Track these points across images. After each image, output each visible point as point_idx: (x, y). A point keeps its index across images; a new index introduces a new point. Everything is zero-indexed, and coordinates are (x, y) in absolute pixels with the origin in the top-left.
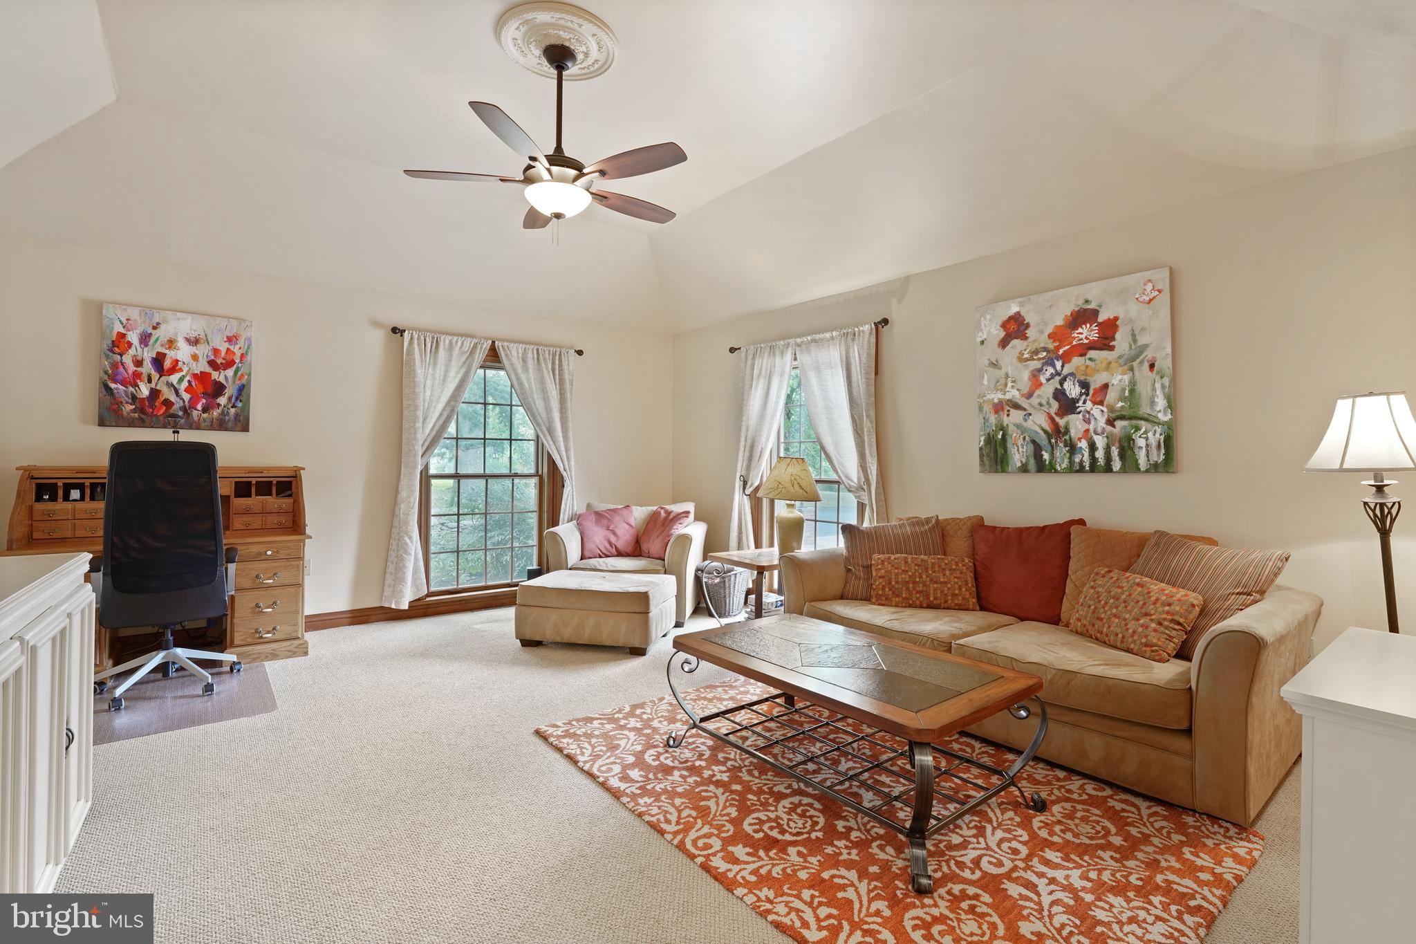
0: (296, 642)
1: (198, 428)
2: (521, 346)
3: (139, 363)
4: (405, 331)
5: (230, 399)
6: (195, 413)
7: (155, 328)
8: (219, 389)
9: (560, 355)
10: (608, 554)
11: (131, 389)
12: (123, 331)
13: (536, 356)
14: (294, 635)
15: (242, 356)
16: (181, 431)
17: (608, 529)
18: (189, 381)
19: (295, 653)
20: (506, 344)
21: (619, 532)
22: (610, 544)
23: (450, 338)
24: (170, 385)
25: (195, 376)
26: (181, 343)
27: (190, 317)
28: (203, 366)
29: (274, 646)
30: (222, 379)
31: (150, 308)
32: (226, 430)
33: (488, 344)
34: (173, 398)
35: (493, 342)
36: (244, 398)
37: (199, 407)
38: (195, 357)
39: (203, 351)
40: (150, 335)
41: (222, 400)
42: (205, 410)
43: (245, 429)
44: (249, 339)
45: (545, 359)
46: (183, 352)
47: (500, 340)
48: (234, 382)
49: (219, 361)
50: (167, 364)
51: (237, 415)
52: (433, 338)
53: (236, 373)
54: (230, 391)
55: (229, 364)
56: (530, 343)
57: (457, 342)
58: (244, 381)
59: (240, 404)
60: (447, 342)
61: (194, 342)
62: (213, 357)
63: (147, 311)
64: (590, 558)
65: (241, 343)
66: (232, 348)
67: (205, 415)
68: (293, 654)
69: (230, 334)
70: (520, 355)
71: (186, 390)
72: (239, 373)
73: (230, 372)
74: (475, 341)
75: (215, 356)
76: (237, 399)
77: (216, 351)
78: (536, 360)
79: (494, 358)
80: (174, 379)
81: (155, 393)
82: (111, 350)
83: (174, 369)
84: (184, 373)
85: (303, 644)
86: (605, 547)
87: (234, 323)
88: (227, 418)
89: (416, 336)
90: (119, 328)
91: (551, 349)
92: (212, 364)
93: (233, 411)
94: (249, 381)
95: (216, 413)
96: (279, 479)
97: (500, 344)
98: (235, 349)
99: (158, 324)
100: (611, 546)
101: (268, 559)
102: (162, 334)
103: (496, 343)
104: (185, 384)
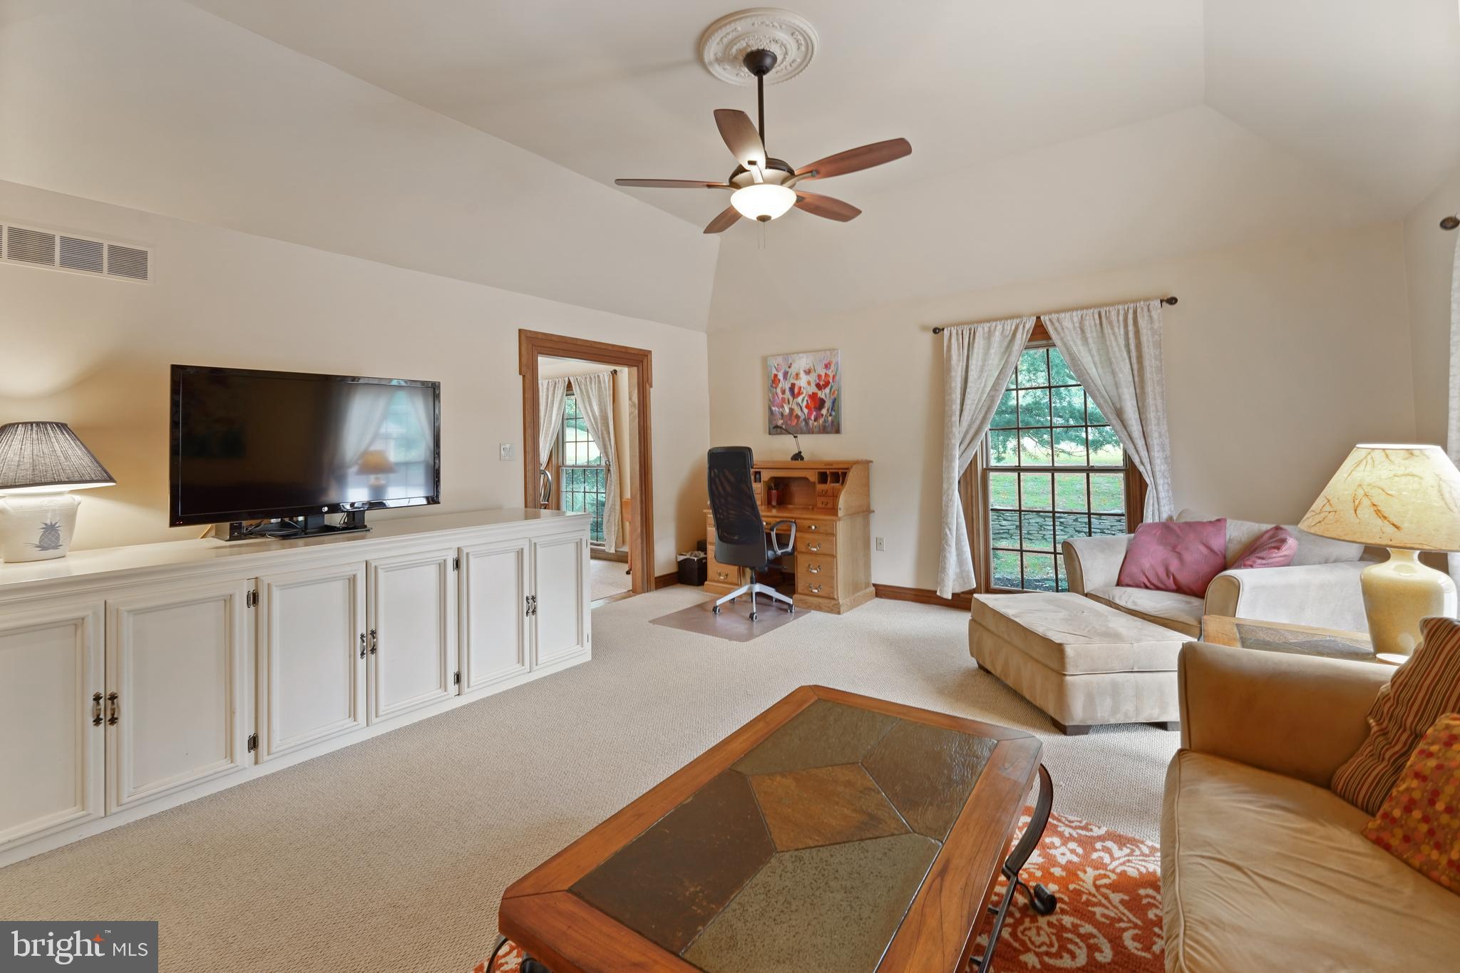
0: (833, 602)
1: (813, 433)
2: (1074, 313)
3: (783, 392)
4: (943, 329)
5: (828, 410)
6: (811, 422)
7: (789, 367)
8: (821, 403)
9: (1135, 312)
10: (1160, 585)
11: (781, 410)
12: (776, 373)
13: (1098, 322)
14: (831, 596)
15: (834, 377)
16: (798, 436)
17: (1174, 549)
18: (807, 401)
19: (832, 610)
20: (1054, 316)
21: (1188, 557)
22: (1168, 572)
23: (988, 325)
24: (798, 404)
25: (810, 395)
26: (802, 375)
27: (805, 355)
28: (813, 389)
29: (820, 600)
30: (823, 397)
31: (787, 354)
32: (827, 433)
33: (1030, 324)
34: (800, 413)
35: (1038, 318)
36: (836, 408)
37: (813, 418)
38: (809, 383)
39: (813, 378)
40: (788, 372)
41: (824, 412)
42: (815, 420)
43: (838, 431)
44: (837, 363)
45: (1110, 323)
46: (803, 382)
47: (1045, 314)
48: (830, 397)
49: (822, 383)
50: (796, 391)
51: (832, 422)
52: (970, 330)
53: (831, 390)
54: (828, 404)
55: (827, 384)
56: (1087, 308)
57: (996, 327)
58: (835, 396)
59: (833, 413)
60: (986, 329)
61: (808, 372)
62: (818, 381)
63: (786, 356)
64: (1128, 585)
65: (833, 366)
66: (827, 372)
67: (816, 424)
68: (831, 611)
69: (826, 362)
70: (1077, 325)
71: (806, 407)
72: (833, 390)
73: (827, 390)
74: (1016, 321)
75: (819, 380)
76: (832, 410)
77: (819, 376)
78: (1098, 326)
79: (1040, 334)
80: (799, 399)
81: (791, 410)
82: (772, 386)
83: (800, 393)
84: (804, 395)
85: (836, 604)
86: (1157, 575)
87: (828, 353)
88: (827, 424)
89: (954, 332)
90: (774, 372)
91: (1121, 307)
92: (818, 386)
93: (830, 418)
94: (839, 395)
95: (821, 421)
96: (821, 471)
97: (1047, 318)
98: (830, 373)
99: (791, 364)
100: (1167, 575)
101: (813, 532)
102: (793, 371)
103: (1042, 318)
104: (805, 403)
